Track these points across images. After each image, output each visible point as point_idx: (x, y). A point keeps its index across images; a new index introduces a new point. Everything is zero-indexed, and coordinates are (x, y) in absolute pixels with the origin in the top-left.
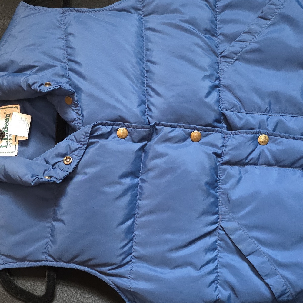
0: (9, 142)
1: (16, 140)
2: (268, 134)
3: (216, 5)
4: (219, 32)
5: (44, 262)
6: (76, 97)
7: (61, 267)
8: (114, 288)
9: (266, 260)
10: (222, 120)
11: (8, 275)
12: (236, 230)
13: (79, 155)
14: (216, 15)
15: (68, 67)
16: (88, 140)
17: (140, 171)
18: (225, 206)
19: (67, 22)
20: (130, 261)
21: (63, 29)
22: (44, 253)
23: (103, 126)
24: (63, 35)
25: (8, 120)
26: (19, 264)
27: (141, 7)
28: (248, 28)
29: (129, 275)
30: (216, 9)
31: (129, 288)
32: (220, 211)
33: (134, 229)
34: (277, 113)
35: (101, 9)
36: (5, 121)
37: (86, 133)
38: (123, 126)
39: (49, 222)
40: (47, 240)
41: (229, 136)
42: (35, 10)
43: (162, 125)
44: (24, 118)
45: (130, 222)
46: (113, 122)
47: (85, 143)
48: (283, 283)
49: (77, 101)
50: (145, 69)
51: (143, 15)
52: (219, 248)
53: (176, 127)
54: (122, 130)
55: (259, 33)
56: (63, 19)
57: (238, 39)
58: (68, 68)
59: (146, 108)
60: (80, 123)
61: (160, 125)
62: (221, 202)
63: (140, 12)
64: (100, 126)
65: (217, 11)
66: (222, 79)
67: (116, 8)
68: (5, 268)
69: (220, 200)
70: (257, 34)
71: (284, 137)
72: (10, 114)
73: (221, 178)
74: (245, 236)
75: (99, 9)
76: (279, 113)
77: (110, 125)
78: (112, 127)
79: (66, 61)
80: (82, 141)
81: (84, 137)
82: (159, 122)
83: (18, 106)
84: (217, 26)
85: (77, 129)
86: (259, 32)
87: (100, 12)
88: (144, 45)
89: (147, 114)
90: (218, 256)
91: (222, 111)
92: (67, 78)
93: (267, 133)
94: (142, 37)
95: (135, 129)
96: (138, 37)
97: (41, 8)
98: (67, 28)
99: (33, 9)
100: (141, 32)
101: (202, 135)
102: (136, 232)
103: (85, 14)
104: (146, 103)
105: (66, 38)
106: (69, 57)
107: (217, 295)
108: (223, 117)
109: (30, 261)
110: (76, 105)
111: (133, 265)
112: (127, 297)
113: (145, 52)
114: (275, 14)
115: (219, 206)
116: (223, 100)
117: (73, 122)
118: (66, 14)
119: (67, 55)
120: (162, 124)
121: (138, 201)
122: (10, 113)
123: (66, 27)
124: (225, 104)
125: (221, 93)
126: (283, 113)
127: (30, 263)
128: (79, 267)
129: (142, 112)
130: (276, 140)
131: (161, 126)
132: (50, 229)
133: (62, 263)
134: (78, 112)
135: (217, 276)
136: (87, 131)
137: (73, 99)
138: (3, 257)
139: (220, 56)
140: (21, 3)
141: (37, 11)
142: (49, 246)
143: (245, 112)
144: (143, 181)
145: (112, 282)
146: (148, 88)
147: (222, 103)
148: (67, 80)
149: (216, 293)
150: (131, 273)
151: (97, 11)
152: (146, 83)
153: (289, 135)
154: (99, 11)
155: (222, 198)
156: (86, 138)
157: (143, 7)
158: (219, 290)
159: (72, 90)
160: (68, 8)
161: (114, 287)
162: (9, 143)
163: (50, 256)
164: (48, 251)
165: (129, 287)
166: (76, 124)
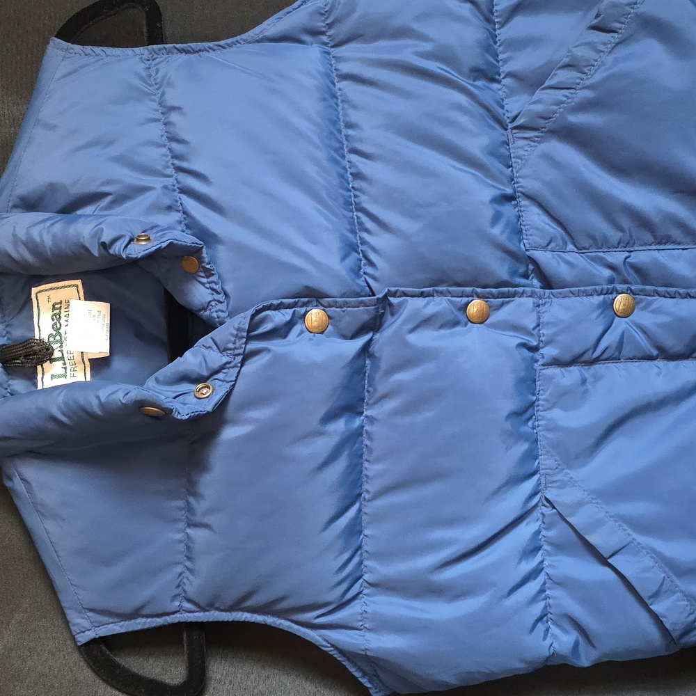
0: (68, 365)
1: (83, 360)
2: (633, 292)
3: (493, 7)
4: (505, 69)
5: (177, 615)
6: (207, 254)
7: (215, 620)
8: (331, 653)
9: (651, 563)
10: (530, 272)
11: (104, 648)
12: (580, 504)
13: (227, 379)
14: (495, 30)
15: (177, 185)
16: (244, 346)
17: (363, 400)
18: (552, 456)
19: (163, 80)
20: (360, 593)
21: (157, 98)
22: (178, 597)
23: (274, 310)
24: (157, 110)
25: (58, 317)
26: (125, 625)
27: (324, 27)
28: (567, 56)
29: (361, 623)
30: (494, 17)
31: (363, 650)
32: (542, 467)
33: (362, 526)
34: (645, 244)
35: (234, 39)
36: (53, 320)
37: (237, 330)
38: (317, 306)
39: (179, 531)
40: (179, 569)
41: (548, 300)
42: (86, 55)
43: (402, 294)
44: (95, 312)
45: (352, 512)
46: (294, 300)
47: (237, 352)
48: (688, 608)
49: (209, 264)
50: (349, 169)
51: (332, 44)
52: (546, 547)
53: (433, 296)
54: (315, 315)
55: (593, 66)
56: (153, 71)
57: (547, 83)
58: (178, 188)
59: (361, 260)
60: (222, 311)
61: (398, 294)
62: (544, 447)
63: (324, 38)
64: (268, 312)
65: (496, 20)
66: (520, 180)
67: (268, 34)
68: (97, 637)
69: (542, 443)
70: (589, 68)
71: (667, 295)
72: (61, 303)
73: (542, 395)
74: (601, 515)
75: (229, 41)
76: (650, 245)
77: (289, 307)
78: (294, 311)
79: (170, 171)
80: (230, 349)
81: (235, 340)
82: (396, 288)
83: (79, 282)
84: (498, 56)
85: (218, 324)
86: (593, 62)
87: (234, 49)
88: (340, 116)
89: (365, 273)
90: (545, 562)
91: (528, 253)
92: (179, 211)
93: (631, 290)
94: (334, 96)
95: (343, 309)
96: (324, 99)
97: (97, 49)
98: (163, 94)
99: (80, 55)
100: (331, 86)
101: (490, 307)
102: (366, 532)
103: (200, 56)
104: (358, 247)
105: (165, 119)
106: (177, 162)
107: (551, 645)
108: (533, 264)
109: (147, 616)
110: (209, 273)
111: (367, 600)
112: (359, 669)
113: (344, 130)
114: (627, 18)
115: (540, 457)
116: (527, 227)
117: (205, 309)
118: (156, 61)
119: (172, 157)
120: (403, 292)
121: (366, 465)
122: (61, 301)
123: (160, 91)
124: (534, 237)
125: (521, 211)
126: (660, 243)
127: (149, 620)
128: (252, 617)
129: (352, 270)
130: (650, 303)
131: (400, 297)
132: (182, 545)
133: (217, 613)
134: (215, 287)
135: (545, 607)
136: (241, 326)
137: (200, 260)
138: (90, 614)
139: (510, 126)
140: (51, 43)
141: (91, 59)
142: (185, 580)
143: (575, 250)
144: (372, 420)
145: (326, 640)
146: (360, 214)
147: (527, 235)
148: (180, 215)
149: (548, 641)
150: (365, 618)
151: (226, 46)
152: (353, 202)
153: (677, 289)
154: (230, 46)
155: (546, 438)
156: (239, 341)
157: (330, 26)
158: (553, 634)
159: (197, 244)
160: (161, 46)
161: (332, 651)
162: (69, 367)
163: (189, 601)
164: (185, 591)
165: (363, 648)
166: (213, 313)
